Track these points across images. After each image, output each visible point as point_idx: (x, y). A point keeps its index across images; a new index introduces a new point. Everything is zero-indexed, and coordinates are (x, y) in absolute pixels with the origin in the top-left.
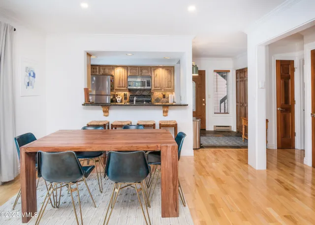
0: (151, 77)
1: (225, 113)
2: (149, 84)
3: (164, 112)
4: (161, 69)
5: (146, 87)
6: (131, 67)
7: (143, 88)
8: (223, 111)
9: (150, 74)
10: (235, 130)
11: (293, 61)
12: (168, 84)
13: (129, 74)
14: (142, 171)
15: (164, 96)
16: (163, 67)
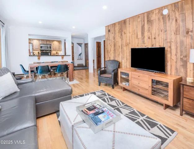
0: (51, 45)
1: (81, 59)
2: (50, 48)
3: (62, 58)
4: (56, 42)
5: (49, 49)
6: (41, 40)
7: (47, 49)
8: (80, 59)
9: (51, 43)
10: (85, 65)
11: (101, 42)
12: (59, 48)
13: (41, 43)
14: (66, 69)
15: (57, 53)
16: (57, 41)
